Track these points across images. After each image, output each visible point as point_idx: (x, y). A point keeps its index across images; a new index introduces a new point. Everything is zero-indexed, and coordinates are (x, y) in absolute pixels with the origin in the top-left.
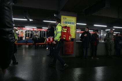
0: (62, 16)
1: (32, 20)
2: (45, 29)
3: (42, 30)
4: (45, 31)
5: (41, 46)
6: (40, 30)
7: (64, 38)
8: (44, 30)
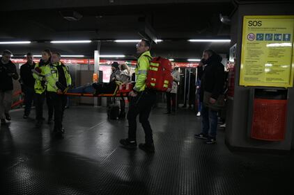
0: (245, 17)
1: (160, 41)
2: (194, 62)
3: (188, 65)
4: (195, 69)
5: (183, 107)
6: (183, 65)
7: (153, 84)
8: (191, 65)
